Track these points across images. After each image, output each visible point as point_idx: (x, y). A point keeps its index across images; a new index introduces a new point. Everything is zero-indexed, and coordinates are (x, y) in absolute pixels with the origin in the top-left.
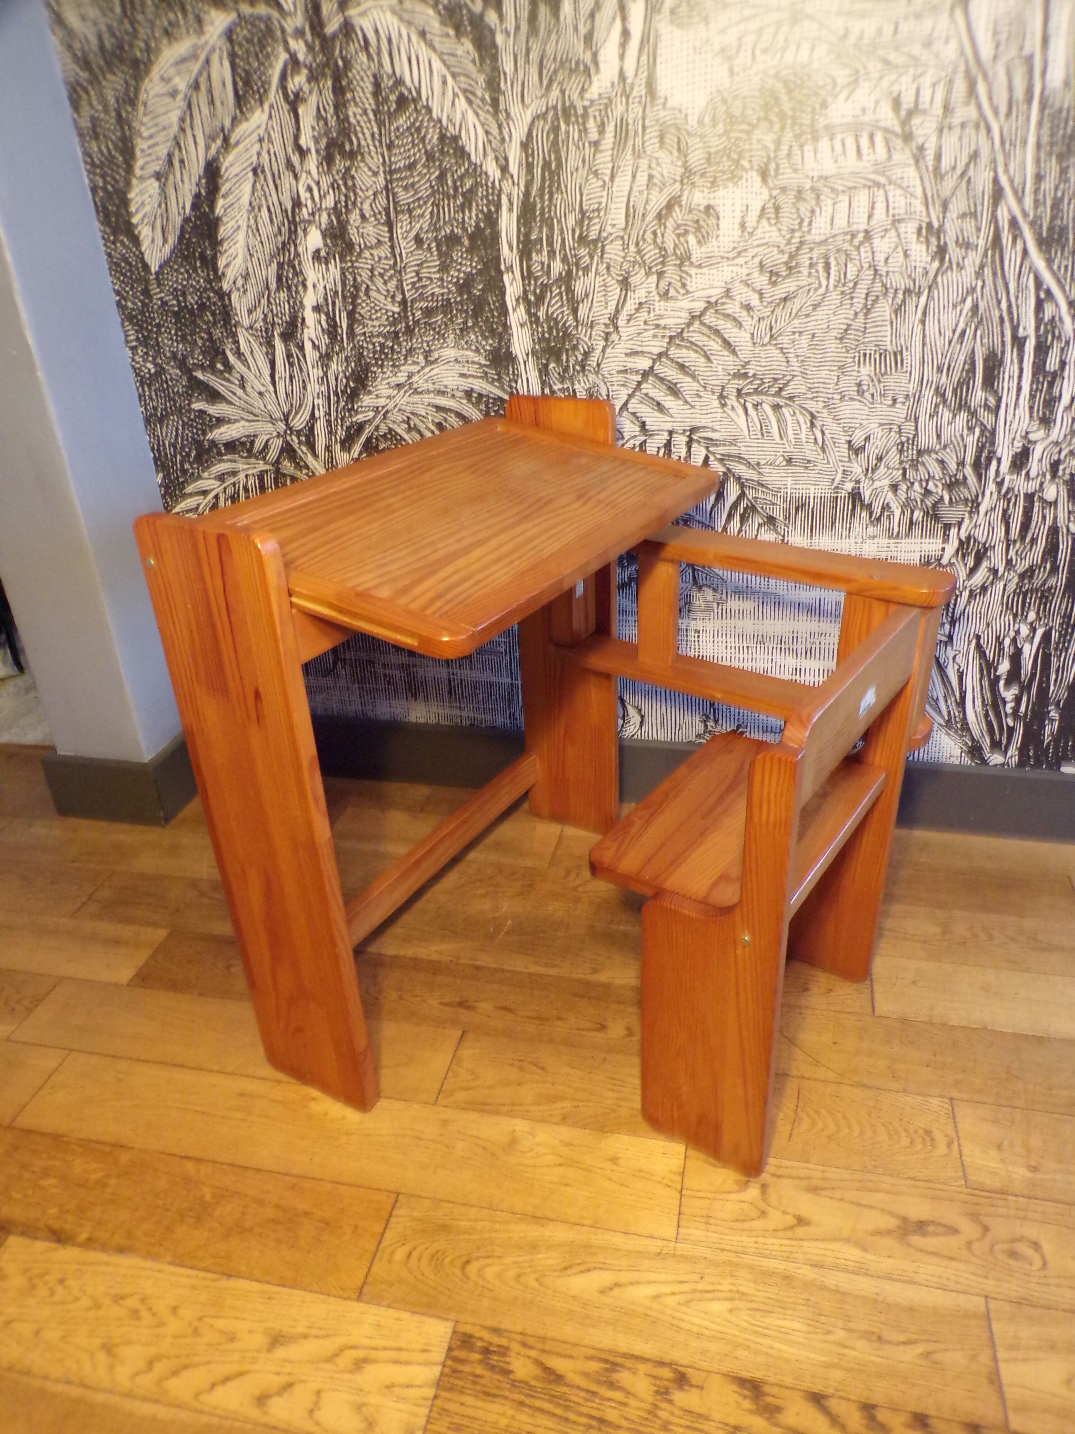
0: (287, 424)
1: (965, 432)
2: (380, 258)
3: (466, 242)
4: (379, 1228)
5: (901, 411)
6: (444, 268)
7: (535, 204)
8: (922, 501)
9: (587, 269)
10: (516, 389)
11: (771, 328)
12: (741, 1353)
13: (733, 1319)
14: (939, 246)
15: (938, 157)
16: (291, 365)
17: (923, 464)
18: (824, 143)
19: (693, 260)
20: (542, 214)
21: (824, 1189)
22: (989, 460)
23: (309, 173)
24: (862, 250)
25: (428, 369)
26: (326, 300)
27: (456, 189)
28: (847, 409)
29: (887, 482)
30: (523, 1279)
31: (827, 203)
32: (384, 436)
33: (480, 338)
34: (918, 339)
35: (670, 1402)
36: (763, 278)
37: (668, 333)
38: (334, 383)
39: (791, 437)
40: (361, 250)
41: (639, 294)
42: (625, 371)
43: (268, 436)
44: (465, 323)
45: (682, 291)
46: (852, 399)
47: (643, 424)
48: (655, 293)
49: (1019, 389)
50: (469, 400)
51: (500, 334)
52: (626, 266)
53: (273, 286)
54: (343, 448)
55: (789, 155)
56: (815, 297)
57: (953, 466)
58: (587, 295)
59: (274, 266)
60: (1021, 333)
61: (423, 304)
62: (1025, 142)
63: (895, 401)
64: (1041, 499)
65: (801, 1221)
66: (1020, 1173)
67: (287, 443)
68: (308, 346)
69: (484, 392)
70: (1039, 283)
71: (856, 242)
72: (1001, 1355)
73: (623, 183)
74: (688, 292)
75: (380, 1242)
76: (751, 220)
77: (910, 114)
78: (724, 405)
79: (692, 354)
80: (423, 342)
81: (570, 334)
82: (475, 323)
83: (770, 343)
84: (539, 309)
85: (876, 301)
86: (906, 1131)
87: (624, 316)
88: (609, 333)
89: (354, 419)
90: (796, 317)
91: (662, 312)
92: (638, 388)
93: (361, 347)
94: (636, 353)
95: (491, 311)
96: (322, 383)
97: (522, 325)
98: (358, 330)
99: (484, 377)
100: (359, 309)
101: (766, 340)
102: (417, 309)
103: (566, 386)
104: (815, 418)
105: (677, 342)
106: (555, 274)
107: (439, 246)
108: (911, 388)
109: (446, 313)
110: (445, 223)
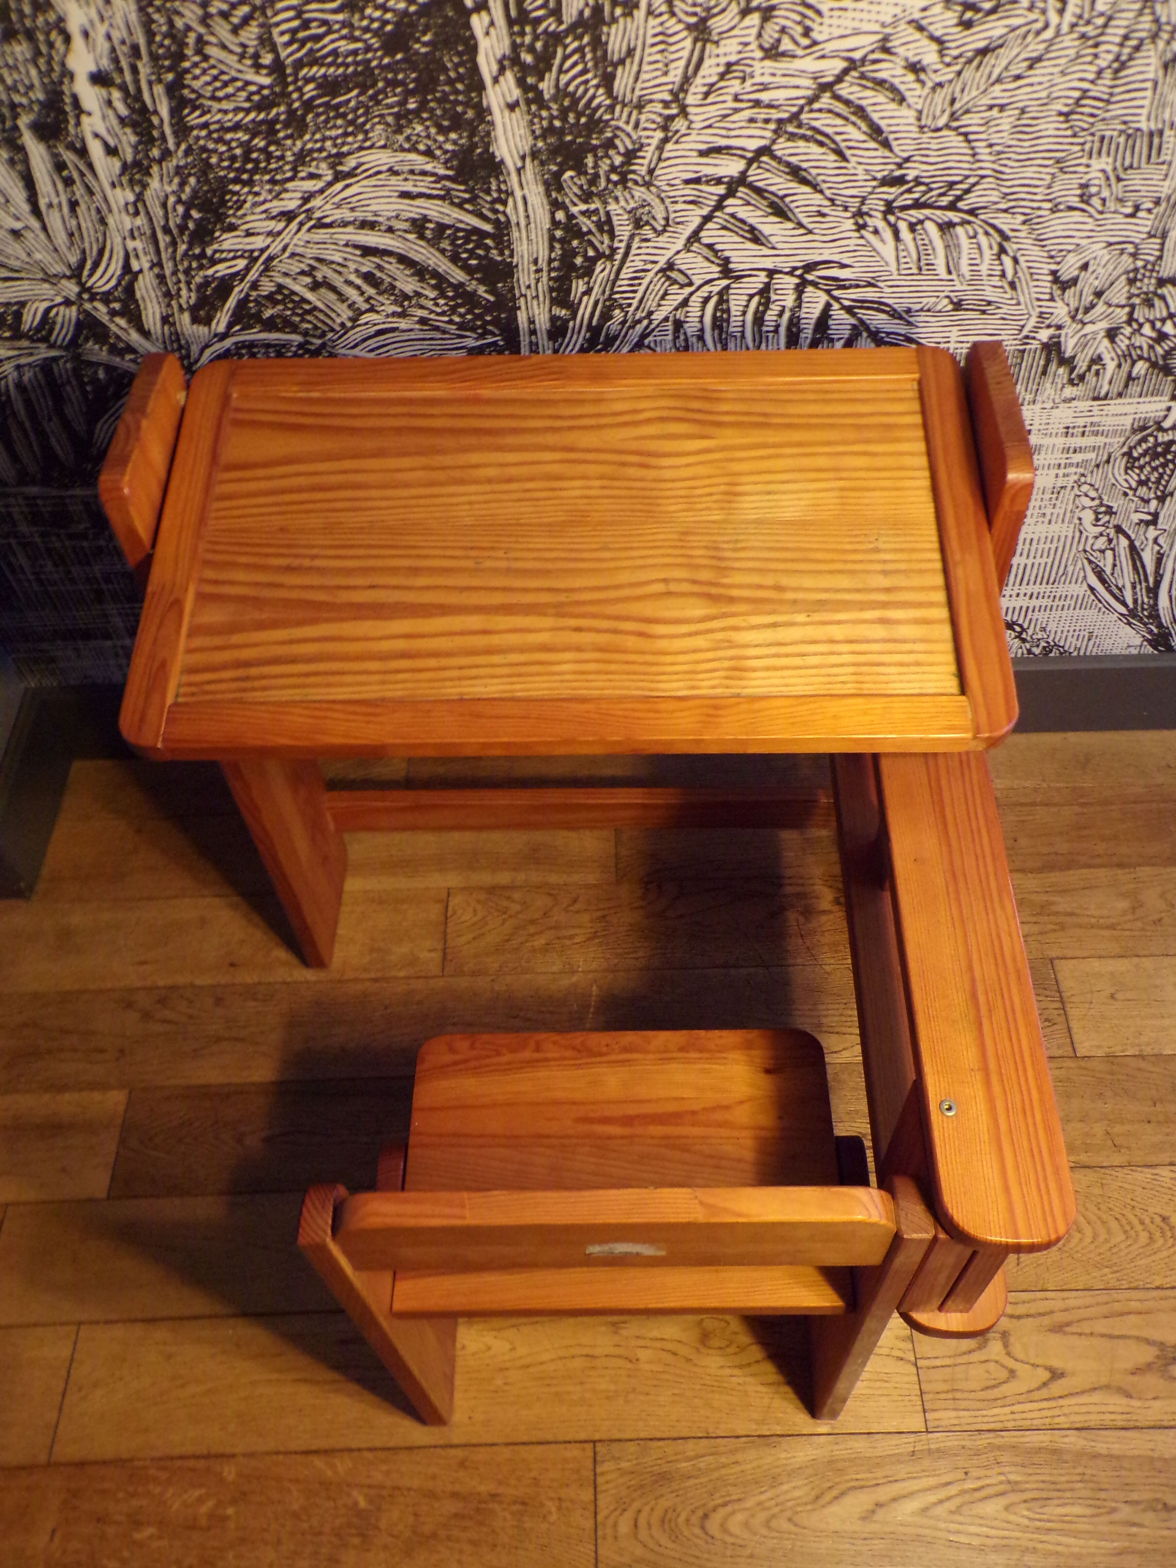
0: (81, 284)
4: (587, 1495)
5: (1145, 222)
6: (354, 5)
8: (1151, 347)
9: (629, 5)
10: (504, 213)
11: (953, 101)
13: (1012, 1518)
16: (69, 182)
17: (1163, 298)
21: (1068, 1324)
25: (339, 186)
26: (118, 62)
28: (1060, 224)
29: (1104, 325)
30: (774, 1523)
32: (270, 297)
33: (433, 131)
36: (950, 14)
37: (775, 115)
38: (161, 213)
39: (965, 269)
41: (729, 49)
42: (697, 181)
43: (46, 304)
44: (403, 103)
45: (805, 42)
46: (1071, 208)
47: (727, 260)
48: (753, 46)
50: (422, 237)
51: (471, 122)
54: (195, 320)
56: (1035, 48)
58: (630, 52)
61: (317, 71)
63: (1137, 208)
65: (1056, 1375)
67: (88, 314)
68: (95, 149)
69: (447, 221)
74: (815, 43)
75: (596, 1513)
78: (861, 227)
79: (815, 148)
80: (324, 139)
81: (600, 120)
82: (423, 105)
83: (947, 126)
84: (541, 79)
85: (1137, 48)
86: (1142, 1223)
87: (698, 86)
88: (671, 118)
89: (210, 272)
90: (999, 80)
91: (767, 79)
92: (719, 206)
93: (204, 149)
94: (718, 150)
95: (451, 82)
96: (137, 213)
97: (512, 107)
98: (194, 119)
99: (446, 197)
100: (188, 79)
101: (941, 122)
102: (307, 81)
103: (593, 207)
104: (1006, 238)
105: (790, 129)
106: (570, 14)
108: (1166, 188)
109: (364, 89)
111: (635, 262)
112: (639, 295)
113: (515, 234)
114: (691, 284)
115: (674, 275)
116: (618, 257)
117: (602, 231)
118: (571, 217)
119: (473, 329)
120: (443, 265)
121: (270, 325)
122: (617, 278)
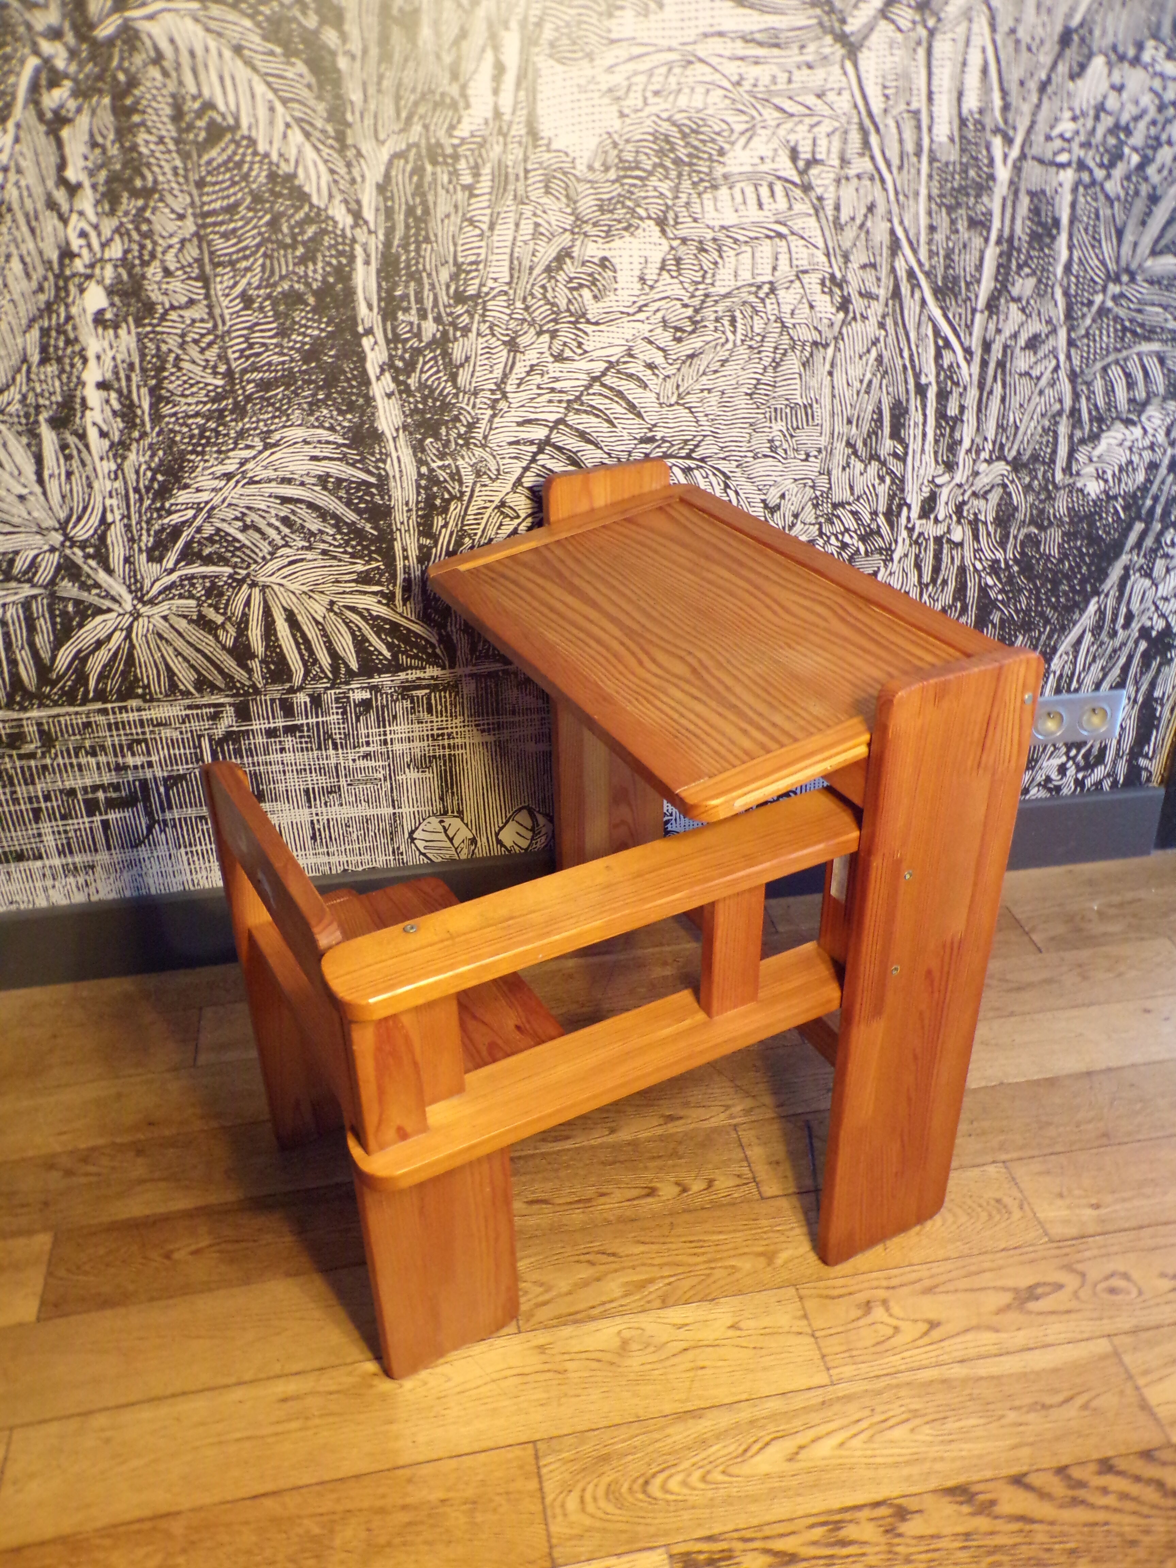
0: (65, 535)
1: (877, 481)
2: (194, 321)
3: (311, 300)
4: (533, 1485)
5: (815, 465)
6: (283, 333)
7: (398, 256)
8: (839, 553)
9: (466, 330)
10: (384, 469)
11: (678, 386)
12: (938, 1466)
13: (918, 1437)
14: (843, 297)
15: (837, 208)
16: (68, 458)
17: (838, 517)
18: (724, 191)
19: (590, 316)
20: (408, 266)
21: (936, 1286)
22: (900, 507)
23: (81, 213)
24: (768, 301)
25: (267, 453)
26: (116, 373)
27: (294, 237)
28: (760, 468)
30: (709, 1478)
31: (729, 253)
32: (210, 539)
33: (335, 413)
34: (827, 391)
35: (900, 1535)
36: (666, 334)
37: (565, 397)
38: (134, 477)
40: (166, 312)
41: (531, 356)
42: (517, 443)
43: (36, 552)
44: (314, 395)
45: (580, 351)
46: (765, 456)
48: (547, 354)
49: (924, 435)
50: (325, 488)
51: (361, 406)
52: (513, 324)
53: (35, 358)
54: (150, 559)
55: (688, 204)
56: (723, 354)
57: (866, 517)
58: (467, 359)
59: (35, 333)
60: (923, 380)
61: (256, 376)
62: (917, 194)
63: (808, 455)
64: (949, 541)
65: (933, 1325)
66: (1088, 1213)
67: (66, 557)
68: (93, 434)
69: (343, 476)
70: (937, 332)
71: (761, 294)
72: (1141, 1382)
73: (504, 233)
74: (586, 352)
75: (543, 1499)
76: (651, 273)
77: (809, 164)
79: (594, 419)
80: (258, 421)
81: (449, 403)
82: (328, 396)
83: (677, 403)
84: (409, 377)
85: (784, 355)
86: (980, 1206)
87: (513, 380)
88: (496, 401)
89: (166, 521)
90: (704, 373)
91: (557, 374)
92: (533, 460)
93: (171, 431)
94: (529, 422)
95: (348, 380)
96: (116, 478)
97: (389, 396)
98: (166, 410)
99: (344, 459)
100: (166, 383)
101: (673, 400)
102: (249, 382)
103: (446, 463)
104: (728, 478)
105: (576, 406)
106: (427, 336)
107: (274, 305)
108: (823, 441)
109: (288, 386)
110: (282, 278)
111: (478, 502)
112: (482, 527)
113: (392, 484)
114: (518, 517)
115: (506, 510)
116: (466, 498)
117: (453, 480)
118: (431, 470)
119: (361, 558)
120: (341, 509)
121: (208, 560)
122: (466, 514)
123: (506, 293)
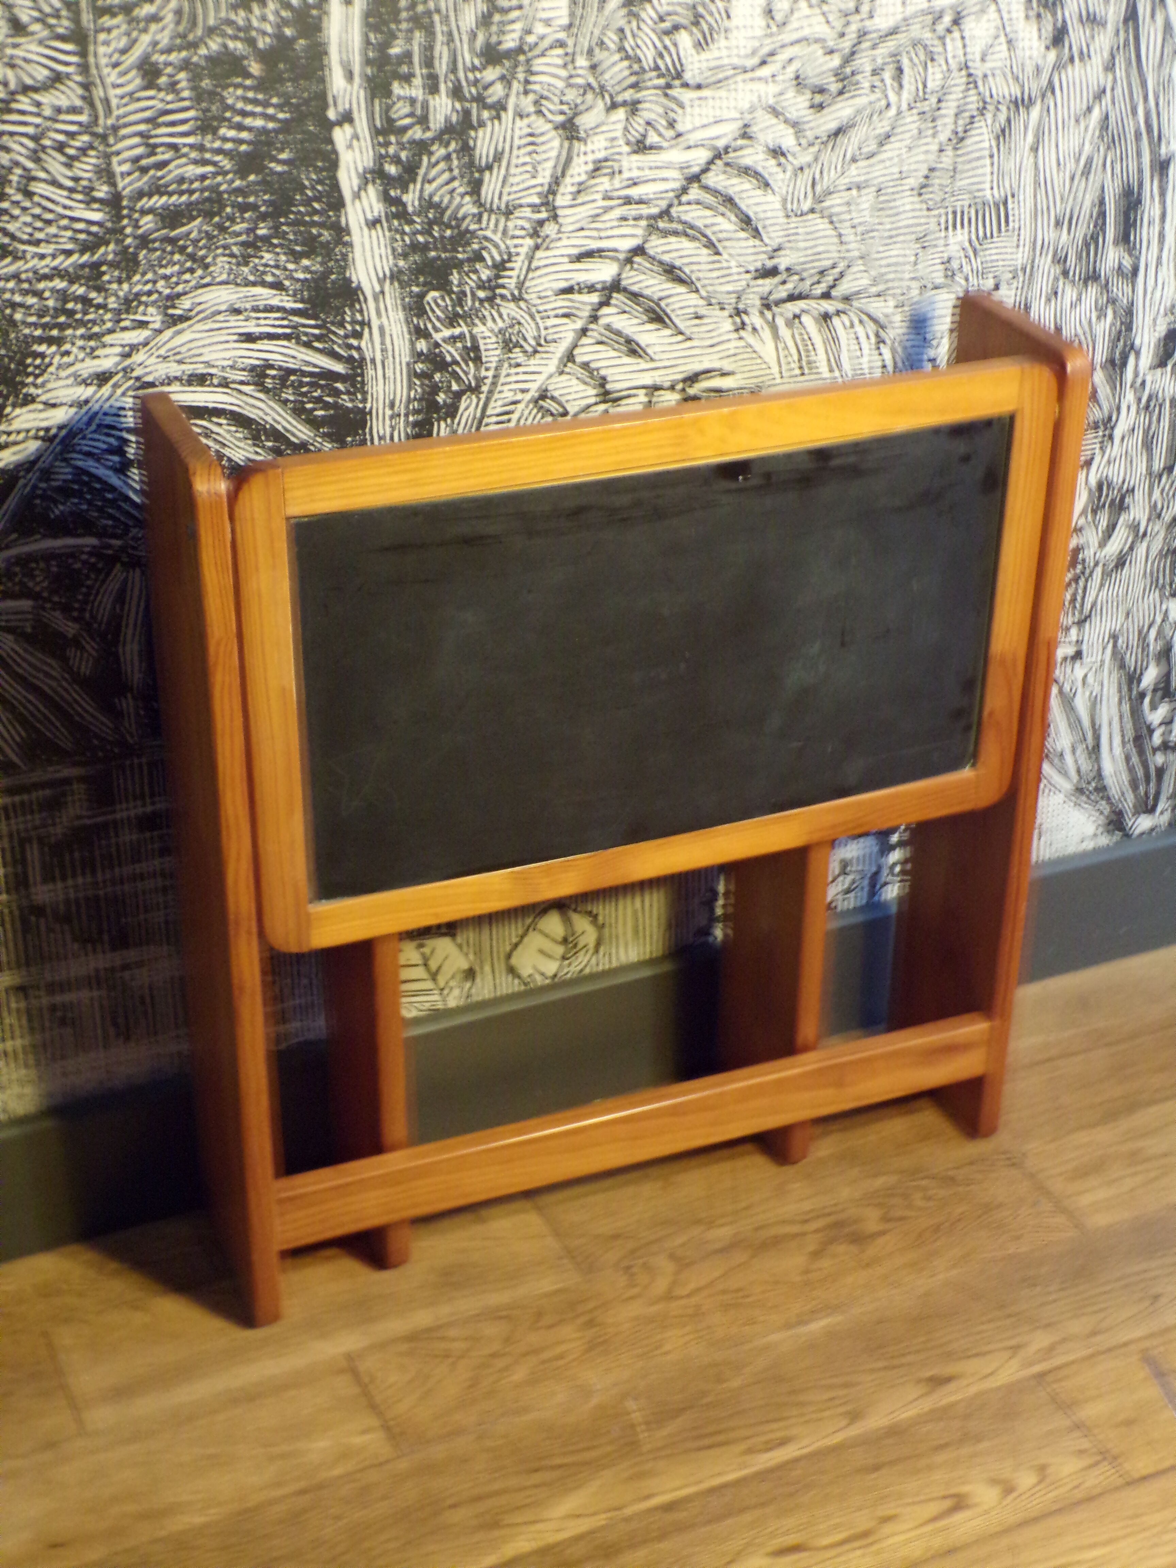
1: (1095, 316)
2: (58, 111)
3: (255, 68)
5: (1007, 296)
6: (207, 126)
9: (500, 107)
10: (358, 349)
11: (814, 183)
14: (1055, 25)
19: (688, 76)
20: (412, 5)
22: (1125, 356)
24: (948, 41)
25: (168, 333)
33: (283, 258)
34: (1028, 178)
36: (801, 99)
37: (645, 210)
41: (597, 146)
42: (569, 290)
44: (251, 231)
45: (670, 133)
46: (938, 287)
47: (603, 381)
48: (621, 142)
49: (1162, 239)
50: (260, 387)
51: (327, 244)
52: (571, 95)
56: (882, 127)
58: (498, 157)
61: (157, 201)
63: (998, 281)
69: (292, 365)
71: (940, 28)
74: (679, 135)
78: (739, 327)
79: (685, 243)
80: (156, 279)
81: (467, 231)
82: (276, 230)
83: (812, 211)
84: (405, 190)
85: (969, 122)
87: (567, 187)
88: (541, 223)
91: (635, 174)
92: (594, 317)
94: (589, 254)
95: (308, 202)
97: (373, 224)
99: (294, 335)
101: (806, 206)
102: (144, 212)
103: (457, 331)
104: (882, 325)
105: (661, 225)
106: (437, 121)
107: (195, 78)
108: (1021, 257)
109: (209, 215)
110: (211, 31)
111: (504, 393)
113: (370, 372)
114: (565, 413)
115: (547, 404)
117: (467, 359)
118: (433, 346)
120: (285, 421)
121: (60, 528)
122: (483, 415)
123: (562, 44)
